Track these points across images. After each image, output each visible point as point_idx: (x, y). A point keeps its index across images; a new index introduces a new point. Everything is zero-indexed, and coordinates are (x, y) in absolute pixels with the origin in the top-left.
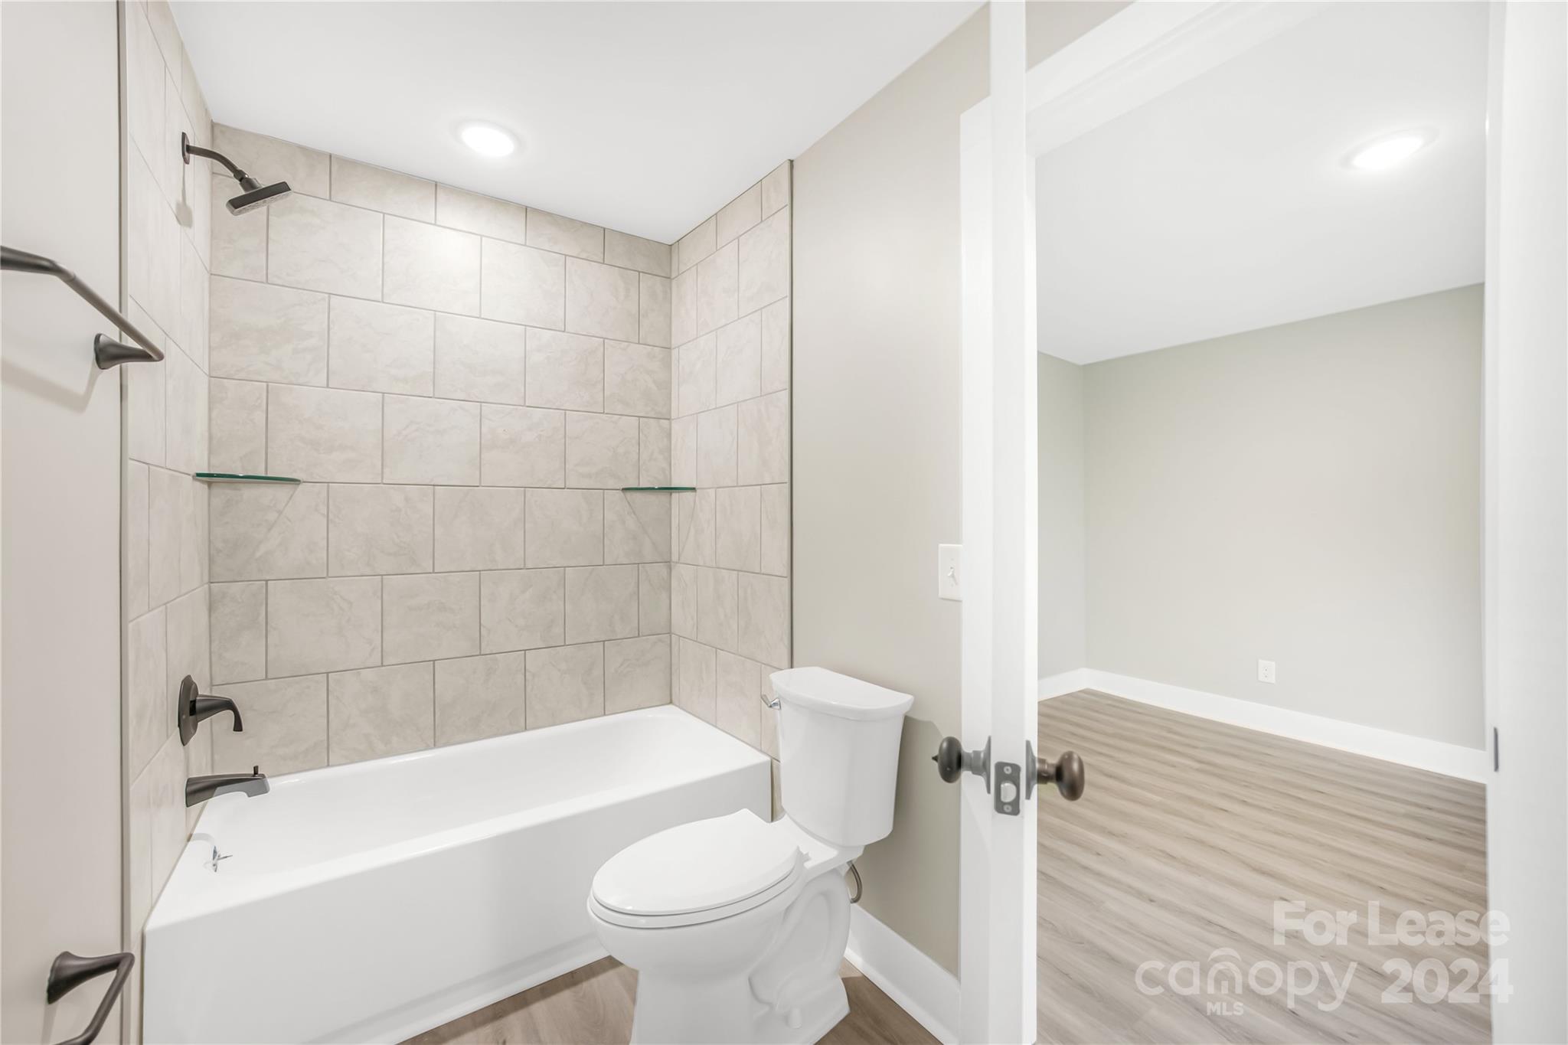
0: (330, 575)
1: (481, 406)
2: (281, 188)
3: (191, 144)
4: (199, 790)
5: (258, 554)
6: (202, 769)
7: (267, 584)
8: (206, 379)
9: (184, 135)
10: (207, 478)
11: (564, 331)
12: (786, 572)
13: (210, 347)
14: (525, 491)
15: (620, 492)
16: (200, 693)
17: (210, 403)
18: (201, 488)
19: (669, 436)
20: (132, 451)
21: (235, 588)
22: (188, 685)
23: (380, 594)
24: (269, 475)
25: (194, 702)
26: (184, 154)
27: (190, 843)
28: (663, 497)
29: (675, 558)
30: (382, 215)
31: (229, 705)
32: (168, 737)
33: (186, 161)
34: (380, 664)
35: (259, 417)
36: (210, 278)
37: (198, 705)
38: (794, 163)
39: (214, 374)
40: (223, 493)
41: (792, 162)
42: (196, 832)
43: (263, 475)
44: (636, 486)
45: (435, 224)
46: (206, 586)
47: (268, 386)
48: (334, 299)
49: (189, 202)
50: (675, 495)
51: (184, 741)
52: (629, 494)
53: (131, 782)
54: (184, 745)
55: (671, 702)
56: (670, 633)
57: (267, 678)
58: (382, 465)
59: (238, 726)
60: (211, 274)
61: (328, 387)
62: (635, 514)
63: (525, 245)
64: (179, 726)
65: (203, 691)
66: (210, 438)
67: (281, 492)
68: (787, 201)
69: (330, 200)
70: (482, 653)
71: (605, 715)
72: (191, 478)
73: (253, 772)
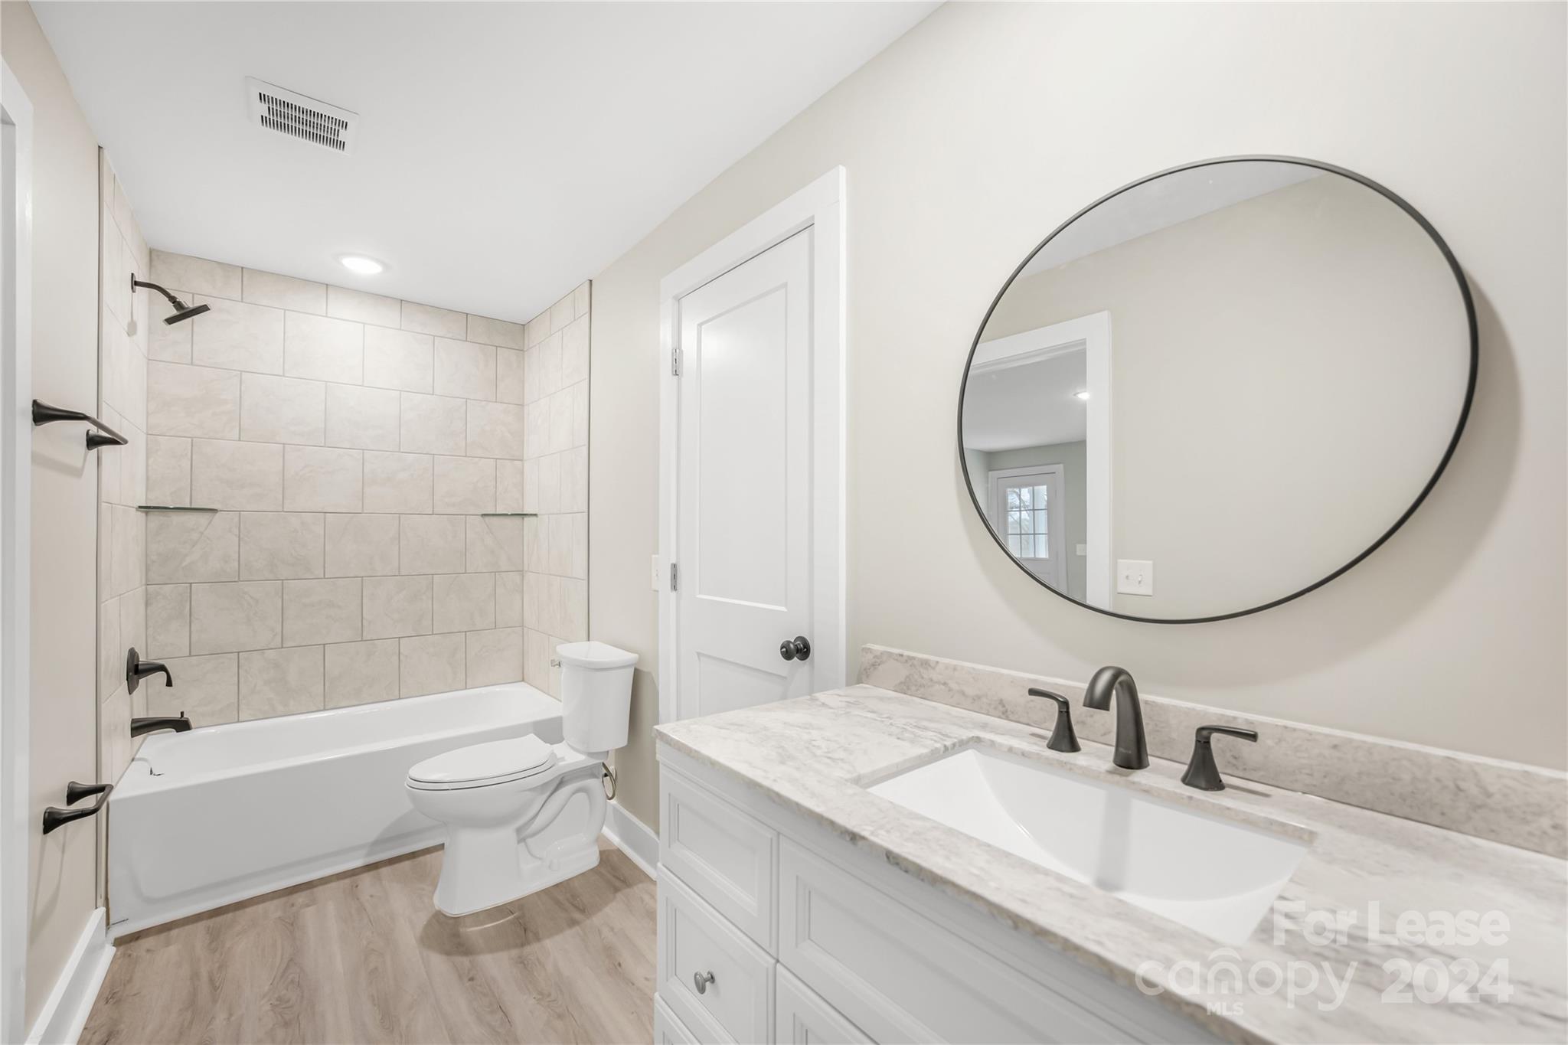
0: (241, 579)
1: (363, 453)
2: (204, 309)
3: (137, 280)
4: (141, 727)
5: (184, 564)
6: (141, 714)
7: (191, 587)
8: (145, 436)
9: (132, 274)
10: (146, 509)
11: (433, 394)
12: (584, 575)
13: (147, 413)
14: (399, 517)
15: (480, 517)
16: (140, 660)
17: (147, 454)
18: (141, 515)
19: (522, 473)
20: (104, 498)
21: (167, 588)
22: (133, 654)
23: (280, 594)
24: (193, 507)
25: (137, 666)
26: (132, 288)
27: (134, 763)
28: (517, 520)
29: (526, 568)
30: (283, 311)
31: (162, 668)
32: (120, 685)
33: (134, 291)
34: (280, 646)
35: (186, 464)
36: (148, 364)
37: (140, 667)
38: (593, 282)
39: (150, 433)
40: (156, 519)
41: (591, 281)
42: (137, 756)
43: (189, 506)
44: (494, 513)
45: (326, 316)
46: (144, 587)
47: (192, 440)
48: (244, 375)
49: (135, 318)
50: (526, 519)
51: (130, 693)
52: (487, 519)
53: (102, 701)
54: (130, 694)
55: (523, 680)
56: (523, 626)
57: (190, 655)
58: (283, 497)
59: (169, 683)
60: (149, 360)
61: (240, 440)
62: (492, 533)
63: (400, 329)
64: (127, 679)
65: (142, 659)
66: (148, 478)
67: (202, 519)
68: (588, 309)
69: (242, 302)
70: (364, 639)
71: (466, 688)
72: (134, 509)
73: (180, 716)
